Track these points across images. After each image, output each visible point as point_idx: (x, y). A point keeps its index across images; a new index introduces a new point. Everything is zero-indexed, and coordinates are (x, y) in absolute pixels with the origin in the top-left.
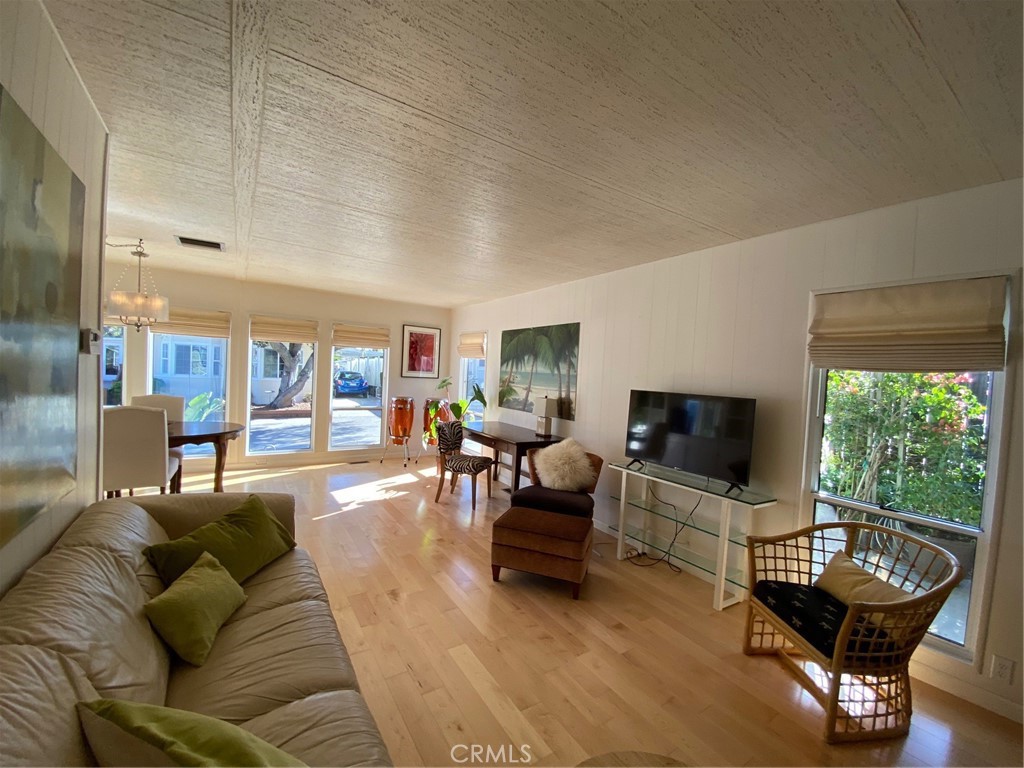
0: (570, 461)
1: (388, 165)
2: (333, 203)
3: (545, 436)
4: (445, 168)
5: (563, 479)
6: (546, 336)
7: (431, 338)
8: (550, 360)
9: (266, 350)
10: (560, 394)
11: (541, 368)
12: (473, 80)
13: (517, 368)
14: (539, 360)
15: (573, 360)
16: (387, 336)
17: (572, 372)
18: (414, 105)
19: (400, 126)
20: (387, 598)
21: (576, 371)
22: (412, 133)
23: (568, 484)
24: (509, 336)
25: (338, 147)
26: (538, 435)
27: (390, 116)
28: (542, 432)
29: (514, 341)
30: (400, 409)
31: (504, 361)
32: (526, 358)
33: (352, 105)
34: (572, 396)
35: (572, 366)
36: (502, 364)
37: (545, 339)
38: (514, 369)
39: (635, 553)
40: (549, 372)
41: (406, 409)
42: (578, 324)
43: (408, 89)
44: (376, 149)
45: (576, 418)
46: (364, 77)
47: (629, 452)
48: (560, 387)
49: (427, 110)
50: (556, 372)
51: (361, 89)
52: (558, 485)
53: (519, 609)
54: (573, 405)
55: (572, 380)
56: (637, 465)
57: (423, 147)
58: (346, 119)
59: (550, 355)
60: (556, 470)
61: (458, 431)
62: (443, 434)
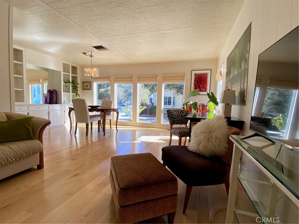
7: (206, 75)
8: (238, 64)
10: (241, 87)
11: (235, 72)
13: (229, 78)
14: (235, 67)
15: (247, 56)
21: (248, 65)
32: (232, 69)
35: (246, 61)
36: (226, 78)
40: (238, 73)
50: (240, 71)
54: (245, 93)
55: (246, 72)
61: (185, 114)
62: (170, 114)
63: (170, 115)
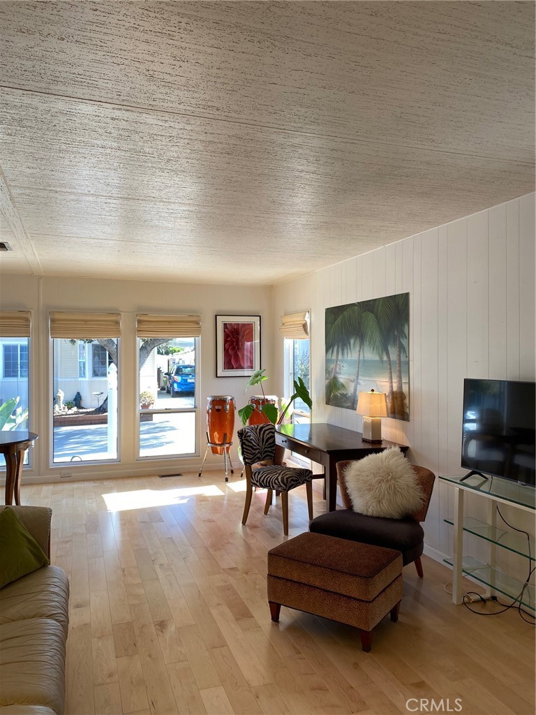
0: (388, 476)
1: (117, 154)
2: (86, 195)
3: (373, 442)
4: (172, 149)
5: (379, 502)
6: (372, 312)
7: (249, 327)
8: (378, 343)
9: (93, 345)
10: (392, 387)
11: (370, 355)
12: (151, 73)
13: (343, 354)
14: (366, 343)
15: (404, 342)
16: (198, 324)
17: (403, 358)
18: (110, 101)
19: (109, 120)
20: (153, 629)
21: (408, 357)
22: (123, 124)
23: (386, 508)
24: (333, 314)
25: (64, 147)
26: (364, 441)
27: (95, 114)
28: (369, 436)
29: (339, 320)
30: (218, 410)
31: (329, 346)
32: (352, 341)
33: (56, 110)
34: (405, 389)
35: (403, 350)
36: (327, 351)
37: (371, 316)
38: (340, 357)
39: (474, 597)
40: (377, 358)
41: (225, 410)
42: (407, 294)
43: (96, 89)
44: (98, 142)
45: (411, 418)
46: (52, 87)
47: (465, 463)
48: (391, 378)
49: (125, 103)
50: (385, 358)
51: (56, 97)
52: (372, 510)
53: (299, 653)
54: (407, 401)
55: (403, 369)
56: (475, 480)
57: (141, 134)
58: (58, 122)
59: (377, 337)
60: (370, 490)
61: (268, 436)
62: (247, 440)
63: (247, 443)
